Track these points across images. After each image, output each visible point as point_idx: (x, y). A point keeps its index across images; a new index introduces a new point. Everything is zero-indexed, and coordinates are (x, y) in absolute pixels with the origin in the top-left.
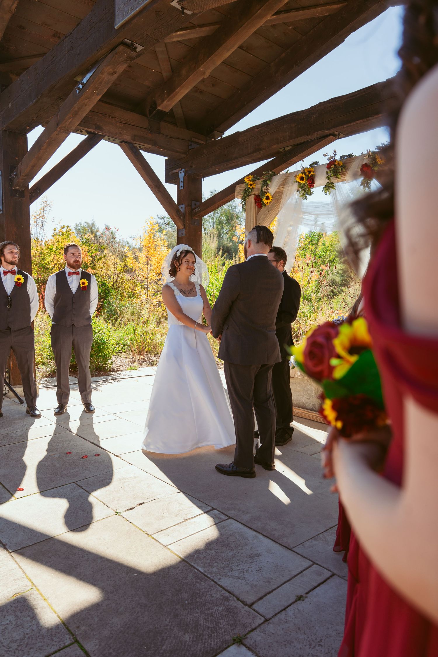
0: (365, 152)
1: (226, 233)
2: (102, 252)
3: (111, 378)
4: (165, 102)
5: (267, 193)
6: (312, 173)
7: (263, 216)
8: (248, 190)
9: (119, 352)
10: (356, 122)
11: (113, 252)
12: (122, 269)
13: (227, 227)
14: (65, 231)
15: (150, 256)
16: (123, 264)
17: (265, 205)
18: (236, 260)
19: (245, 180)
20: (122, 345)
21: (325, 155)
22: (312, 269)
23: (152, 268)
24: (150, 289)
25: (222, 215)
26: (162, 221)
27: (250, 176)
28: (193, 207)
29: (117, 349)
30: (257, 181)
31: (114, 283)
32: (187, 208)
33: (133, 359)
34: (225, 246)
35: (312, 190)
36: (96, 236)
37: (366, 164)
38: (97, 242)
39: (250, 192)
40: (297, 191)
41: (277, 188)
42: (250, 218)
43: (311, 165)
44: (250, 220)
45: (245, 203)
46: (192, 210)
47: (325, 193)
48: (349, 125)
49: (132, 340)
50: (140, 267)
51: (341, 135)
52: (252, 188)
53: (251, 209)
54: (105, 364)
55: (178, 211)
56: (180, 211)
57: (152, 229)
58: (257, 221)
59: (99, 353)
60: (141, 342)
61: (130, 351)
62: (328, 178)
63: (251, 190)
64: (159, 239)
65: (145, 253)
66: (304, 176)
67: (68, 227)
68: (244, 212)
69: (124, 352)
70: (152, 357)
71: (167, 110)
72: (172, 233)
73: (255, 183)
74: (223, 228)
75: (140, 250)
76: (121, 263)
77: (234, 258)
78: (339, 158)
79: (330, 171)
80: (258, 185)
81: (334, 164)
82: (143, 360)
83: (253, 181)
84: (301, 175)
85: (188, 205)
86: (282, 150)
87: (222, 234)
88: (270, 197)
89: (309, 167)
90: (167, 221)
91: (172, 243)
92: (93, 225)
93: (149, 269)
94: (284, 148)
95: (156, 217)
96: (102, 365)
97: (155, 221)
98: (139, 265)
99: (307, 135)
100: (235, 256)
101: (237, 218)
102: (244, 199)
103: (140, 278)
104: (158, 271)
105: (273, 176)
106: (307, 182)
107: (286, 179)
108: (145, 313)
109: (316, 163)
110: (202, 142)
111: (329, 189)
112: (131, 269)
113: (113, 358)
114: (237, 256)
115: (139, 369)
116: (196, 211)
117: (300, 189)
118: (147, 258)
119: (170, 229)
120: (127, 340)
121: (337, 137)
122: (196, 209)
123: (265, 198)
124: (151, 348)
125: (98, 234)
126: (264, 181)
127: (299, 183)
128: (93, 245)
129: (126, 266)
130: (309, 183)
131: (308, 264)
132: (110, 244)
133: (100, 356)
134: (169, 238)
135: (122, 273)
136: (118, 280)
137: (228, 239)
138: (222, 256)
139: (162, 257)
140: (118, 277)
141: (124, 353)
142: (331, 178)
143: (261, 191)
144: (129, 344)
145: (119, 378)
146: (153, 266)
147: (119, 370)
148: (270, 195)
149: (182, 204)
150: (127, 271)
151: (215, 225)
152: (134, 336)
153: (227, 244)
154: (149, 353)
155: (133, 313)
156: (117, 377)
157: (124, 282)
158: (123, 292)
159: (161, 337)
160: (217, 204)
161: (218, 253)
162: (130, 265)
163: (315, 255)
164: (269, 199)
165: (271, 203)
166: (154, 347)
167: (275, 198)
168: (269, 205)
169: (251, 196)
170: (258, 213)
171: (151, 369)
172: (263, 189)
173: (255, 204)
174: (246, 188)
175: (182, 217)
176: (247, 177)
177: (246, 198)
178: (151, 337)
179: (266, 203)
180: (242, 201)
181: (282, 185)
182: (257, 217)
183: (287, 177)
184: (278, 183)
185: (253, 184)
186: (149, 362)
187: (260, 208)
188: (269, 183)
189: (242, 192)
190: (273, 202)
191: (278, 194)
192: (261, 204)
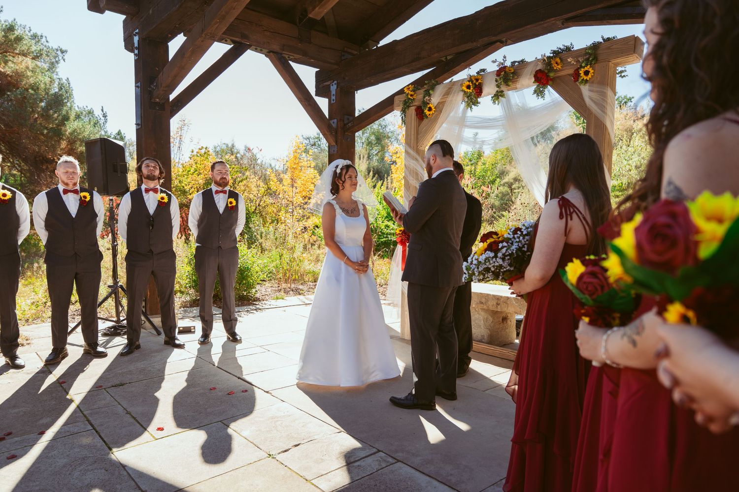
0: (539, 57)
1: (376, 154)
2: (244, 174)
3: (254, 308)
4: (317, 9)
5: (429, 104)
6: (480, 81)
7: (424, 128)
8: (408, 101)
9: (264, 281)
10: (526, 27)
11: (255, 173)
12: (265, 193)
13: (377, 148)
14: (203, 153)
15: (295, 178)
16: (266, 186)
18: (388, 182)
19: (404, 91)
20: (266, 272)
21: (494, 62)
23: (298, 191)
24: (295, 213)
26: (307, 142)
27: (411, 86)
28: (346, 122)
29: (261, 277)
30: (419, 92)
31: (256, 208)
32: (339, 123)
33: (279, 288)
34: (376, 168)
35: (479, 100)
36: (236, 157)
37: (540, 70)
38: (238, 163)
39: (410, 103)
40: (463, 101)
41: (440, 98)
42: (411, 131)
43: (478, 73)
44: (411, 134)
45: (405, 116)
46: (345, 125)
47: (494, 102)
48: (519, 30)
49: (277, 267)
50: (285, 190)
51: (509, 41)
53: (411, 121)
54: (249, 293)
55: (329, 127)
56: (332, 126)
57: (298, 149)
58: (418, 135)
59: (242, 281)
60: (287, 270)
61: (275, 279)
62: (498, 86)
63: (412, 101)
64: (305, 160)
65: (290, 175)
66: (471, 84)
67: (206, 148)
68: (403, 125)
69: (269, 280)
70: (300, 286)
71: (319, 18)
72: (318, 154)
73: (416, 94)
74: (372, 149)
75: (284, 172)
76: (264, 186)
77: (386, 180)
78: (510, 64)
79: (500, 78)
80: (419, 96)
81: (504, 71)
82: (290, 288)
83: (414, 91)
84: (468, 83)
85: (341, 120)
86: (443, 59)
87: (372, 155)
88: (433, 108)
89: (476, 75)
90: (312, 141)
92: (233, 146)
93: (294, 191)
94: (446, 56)
95: (301, 138)
96: (245, 294)
97: (300, 142)
98: (284, 187)
99: (472, 42)
100: (387, 178)
101: (389, 137)
102: (404, 111)
103: (284, 202)
104: (303, 195)
105: (436, 85)
106: (474, 90)
107: (450, 88)
108: (290, 239)
109: (483, 70)
110: (356, 53)
111: (498, 98)
112: (275, 192)
113: (258, 287)
114: (389, 178)
115: (285, 298)
116: (349, 126)
117: (466, 100)
118: (292, 179)
119: (316, 150)
120: (272, 267)
121: (505, 44)
122: (349, 124)
123: (427, 109)
124: (298, 277)
125: (238, 155)
126: (426, 91)
127: (465, 92)
128: (233, 166)
129: (269, 188)
130: (476, 92)
131: (468, 185)
132: (252, 165)
133: (243, 284)
135: (265, 197)
136: (261, 204)
137: (378, 160)
138: (372, 179)
139: (308, 178)
141: (269, 282)
142: (501, 86)
143: (423, 101)
144: (275, 272)
145: (263, 308)
146: (298, 188)
147: (263, 300)
148: (433, 106)
149: (334, 119)
150: (271, 194)
151: (365, 146)
152: (280, 263)
153: (377, 166)
154: (296, 282)
155: (276, 239)
156: (261, 307)
157: (267, 205)
158: (266, 217)
159: (309, 264)
160: (372, 118)
161: (369, 173)
162: (273, 188)
163: (475, 175)
164: (432, 111)
165: (434, 114)
166: (301, 275)
167: (438, 109)
168: (431, 117)
169: (412, 107)
170: (419, 126)
171: (298, 298)
172: (425, 99)
173: (416, 116)
174: (406, 99)
175: (334, 132)
176: (407, 87)
177: (406, 110)
178: (298, 264)
179: (428, 114)
180: (402, 113)
181: (446, 95)
182: (418, 130)
183: (452, 86)
184: (442, 93)
185: (414, 94)
186: (297, 291)
187: (422, 120)
188: (432, 93)
189: (402, 103)
190: (436, 114)
191: (441, 105)
192: (423, 116)
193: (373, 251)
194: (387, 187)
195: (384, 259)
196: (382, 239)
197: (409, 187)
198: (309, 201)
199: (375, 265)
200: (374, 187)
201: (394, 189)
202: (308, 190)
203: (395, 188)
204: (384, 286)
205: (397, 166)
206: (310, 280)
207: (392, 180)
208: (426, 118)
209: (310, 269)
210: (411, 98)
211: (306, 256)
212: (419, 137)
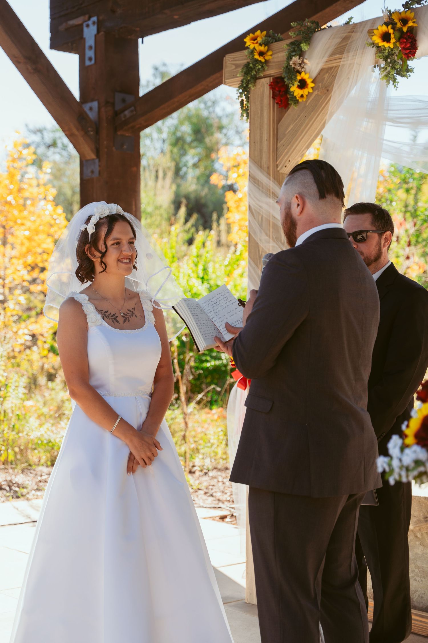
1: (193, 165)
5: (300, 73)
6: (410, 24)
7: (292, 126)
8: (254, 65)
13: (194, 151)
15: (11, 223)
17: (296, 102)
18: (219, 232)
19: (245, 43)
22: (407, 249)
23: (14, 253)
24: (11, 305)
25: (181, 123)
26: (36, 138)
27: (258, 33)
28: (119, 106)
30: (276, 45)
32: (103, 109)
34: (192, 196)
35: (411, 64)
39: (259, 69)
40: (375, 66)
41: (325, 59)
42: (261, 134)
43: (406, 6)
44: (261, 137)
45: (248, 98)
46: (117, 114)
52: (263, 60)
53: (262, 108)
55: (82, 118)
56: (87, 116)
58: (277, 140)
63: (262, 67)
66: (391, 31)
68: (245, 118)
70: (18, 477)
73: (271, 50)
74: (184, 153)
77: (215, 225)
80: (279, 55)
83: (266, 43)
84: (384, 28)
85: (107, 102)
87: (184, 166)
88: (309, 81)
89: (402, 9)
90: (48, 138)
93: (8, 255)
100: (218, 221)
101: (220, 128)
102: (244, 88)
104: (29, 261)
105: (315, 32)
106: (398, 44)
107: (346, 39)
114: (222, 221)
116: (125, 116)
117: (383, 63)
118: (4, 228)
119: (57, 157)
122: (127, 113)
123: (297, 84)
124: (15, 453)
126: (292, 43)
127: (378, 47)
130: (403, 48)
134: (56, 178)
137: (198, 179)
138: (186, 221)
139: (40, 225)
143: (287, 67)
146: (18, 247)
148: (309, 78)
149: (92, 100)
151: (167, 147)
153: (196, 191)
154: (9, 466)
159: (41, 425)
160: (176, 100)
161: (176, 213)
164: (307, 87)
165: (311, 96)
166: (21, 451)
167: (320, 84)
168: (306, 102)
169: (263, 80)
170: (279, 120)
171: (15, 507)
172: (291, 63)
173: (272, 99)
174: (249, 60)
175: (91, 131)
176: (251, 35)
177: (250, 85)
178: (14, 426)
179: (299, 96)
180: (240, 93)
181: (338, 54)
182: (277, 129)
183: (350, 34)
184: (329, 48)
185: (268, 51)
186: (11, 489)
187: (285, 108)
188: (307, 49)
189: (240, 69)
190: (317, 94)
191: (327, 75)
192: (287, 99)
193: (187, 393)
194: (219, 243)
195: (211, 409)
196: (207, 361)
198: (42, 276)
199: (190, 425)
200: (190, 242)
201: (232, 249)
202: (39, 250)
203: (236, 245)
204: (211, 474)
205: (239, 195)
206: (42, 461)
207: (229, 226)
208: (295, 103)
209: (42, 435)
210: (260, 59)
211: (32, 406)
212: (279, 145)
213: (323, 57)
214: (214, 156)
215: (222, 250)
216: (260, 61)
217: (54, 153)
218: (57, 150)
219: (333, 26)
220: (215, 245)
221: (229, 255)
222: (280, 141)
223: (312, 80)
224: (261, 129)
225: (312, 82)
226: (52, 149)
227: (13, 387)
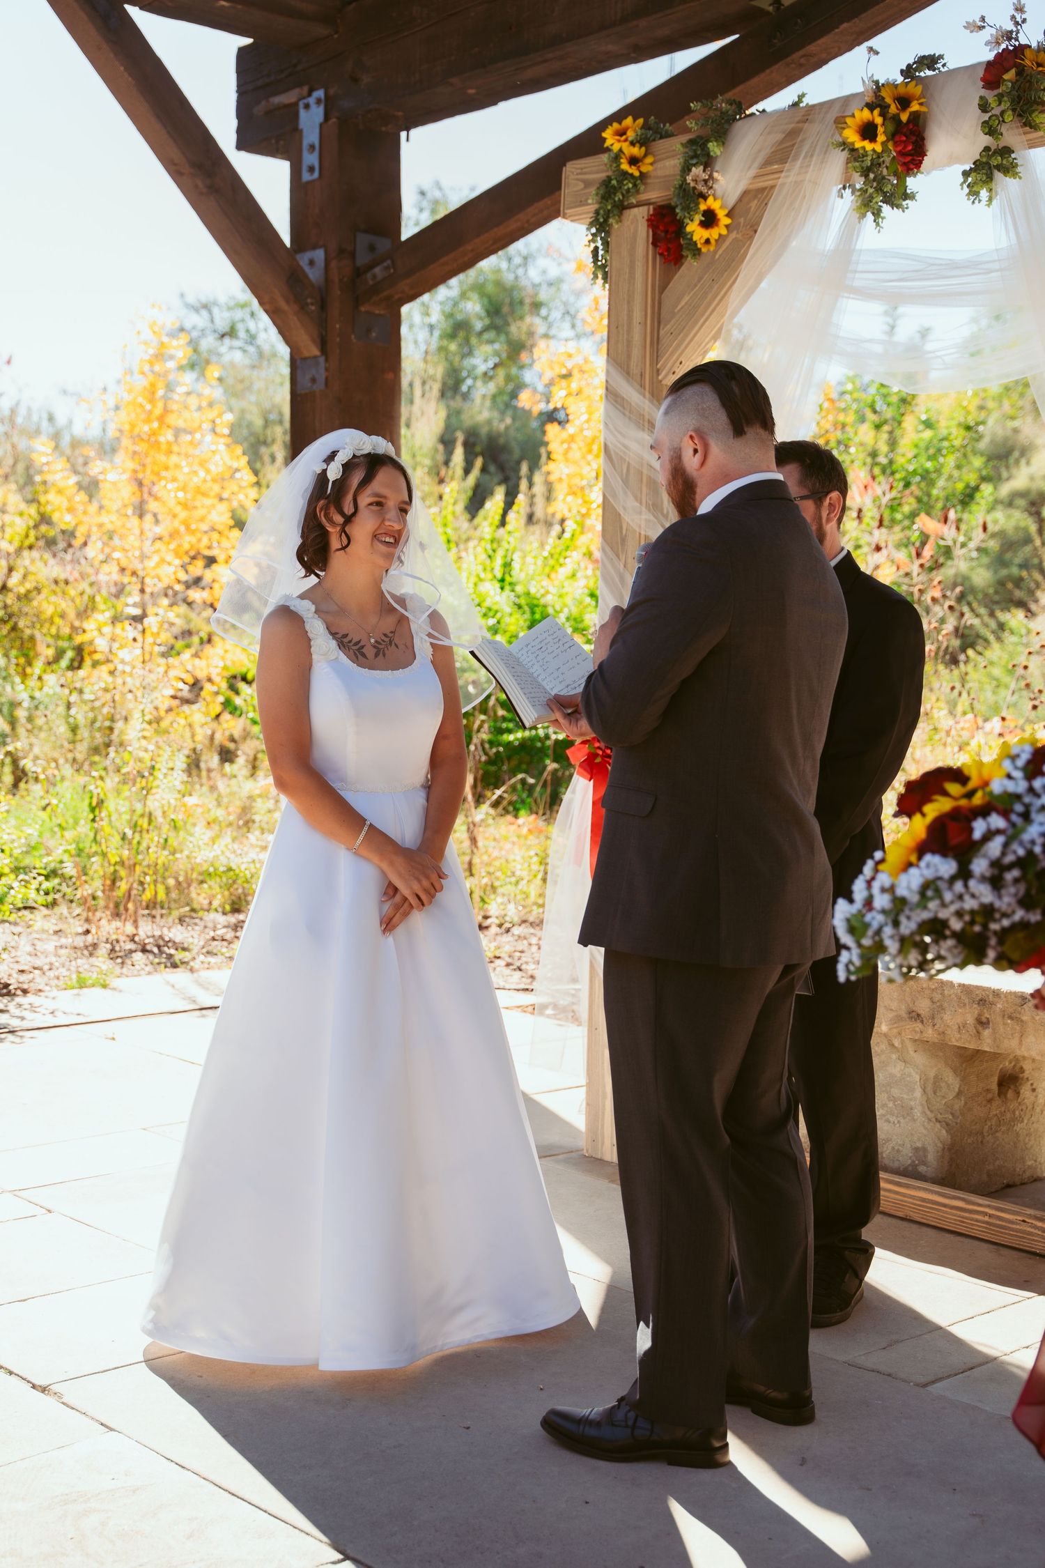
1: (485, 374)
5: (705, 198)
6: (915, 107)
7: (686, 298)
8: (620, 182)
9: (25, 908)
12: (27, 536)
13: (488, 349)
15: (152, 476)
16: (33, 510)
17: (697, 252)
18: (533, 496)
19: (604, 140)
20: (39, 874)
21: (977, 26)
22: (877, 533)
23: (158, 530)
24: (154, 624)
26: (201, 320)
27: (628, 121)
28: (362, 259)
29: (18, 895)
30: (661, 145)
32: (334, 264)
33: (89, 938)
34: (484, 431)
35: (912, 183)
39: (628, 190)
40: (844, 188)
41: (752, 172)
42: (630, 312)
43: (908, 72)
44: (630, 317)
45: (606, 244)
46: (359, 273)
47: (973, 193)
49: (80, 852)
50: (109, 527)
52: (637, 174)
55: (294, 280)
56: (306, 276)
57: (160, 356)
58: (659, 323)
60: (122, 863)
61: (72, 901)
62: (990, 129)
63: (635, 185)
64: (193, 401)
65: (131, 465)
66: (879, 120)
68: (600, 281)
69: (46, 906)
70: (173, 930)
72: (247, 372)
73: (652, 154)
74: (470, 353)
75: (108, 449)
76: (23, 506)
77: (524, 484)
79: (1000, 98)
80: (666, 163)
81: (1016, 65)
82: (132, 940)
83: (642, 142)
84: (866, 115)
85: (341, 251)
87: (468, 376)
88: (721, 214)
89: (900, 79)
90: (222, 320)
91: (248, 417)
93: (148, 534)
97: (170, 322)
98: (104, 518)
100: (529, 478)
101: (536, 306)
102: (601, 225)
103: (108, 575)
104: (186, 546)
105: (734, 120)
106: (890, 146)
107: (793, 134)
108: (133, 731)
109: (930, 61)
111: (990, 178)
112: (69, 534)
114: (538, 478)
115: (116, 983)
116: (374, 276)
117: (859, 181)
118: (140, 484)
119: (237, 356)
120: (59, 852)
122: (377, 270)
123: (698, 218)
124: (168, 889)
126: (692, 142)
127: (853, 150)
129: (44, 519)
130: (900, 153)
131: (860, 511)
134: (235, 394)
135: (26, 553)
136: (13, 581)
137: (494, 397)
139: (206, 481)
140: (11, 570)
141: (45, 911)
142: (1003, 129)
143: (681, 186)
144: (69, 869)
145: (26, 1024)
146: (165, 519)
147: (25, 992)
148: (722, 207)
149: (314, 248)
150: (50, 543)
151: (437, 341)
152: (92, 835)
153: (489, 422)
154: (157, 912)
155: (74, 729)
156: (15, 1023)
157: (38, 590)
158: (32, 638)
159: (213, 840)
160: (469, 247)
162: (64, 520)
163: (888, 469)
164: (717, 225)
165: (724, 241)
166: (179, 883)
167: (742, 220)
168: (715, 252)
169: (635, 210)
170: (663, 287)
171: (168, 983)
172: (689, 179)
173: (651, 246)
174: (610, 173)
175: (312, 304)
176: (616, 125)
177: (611, 220)
178: (166, 840)
179: (703, 241)
180: (593, 235)
181: (776, 162)
182: (660, 303)
183: (800, 125)
184: (760, 151)
185: (646, 155)
186: (161, 952)
187: (675, 264)
188: (719, 153)
189: (593, 190)
190: (735, 240)
191: (756, 201)
192: (680, 247)
193: (474, 786)
194: (530, 518)
195: (516, 817)
196: (510, 731)
197: (623, 540)
198: (208, 575)
199: (480, 844)
200: (477, 511)
201: (557, 529)
202: (204, 527)
203: (562, 521)
204: (516, 931)
205: (571, 429)
206: (216, 903)
207: (550, 488)
208: (694, 255)
209: (216, 857)
210: (630, 171)
211: (197, 805)
212: (662, 332)
213: (749, 168)
214: (524, 356)
215: (537, 529)
216: (632, 175)
217: (231, 348)
218: (237, 343)
219: (768, 110)
220: (523, 520)
221: (552, 540)
222: (666, 325)
223: (726, 212)
224: (630, 302)
225: (728, 215)
226: (227, 340)
227: (165, 771)
